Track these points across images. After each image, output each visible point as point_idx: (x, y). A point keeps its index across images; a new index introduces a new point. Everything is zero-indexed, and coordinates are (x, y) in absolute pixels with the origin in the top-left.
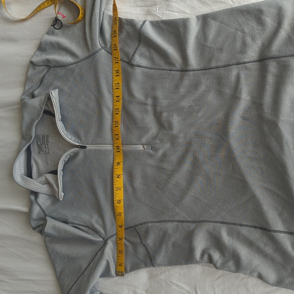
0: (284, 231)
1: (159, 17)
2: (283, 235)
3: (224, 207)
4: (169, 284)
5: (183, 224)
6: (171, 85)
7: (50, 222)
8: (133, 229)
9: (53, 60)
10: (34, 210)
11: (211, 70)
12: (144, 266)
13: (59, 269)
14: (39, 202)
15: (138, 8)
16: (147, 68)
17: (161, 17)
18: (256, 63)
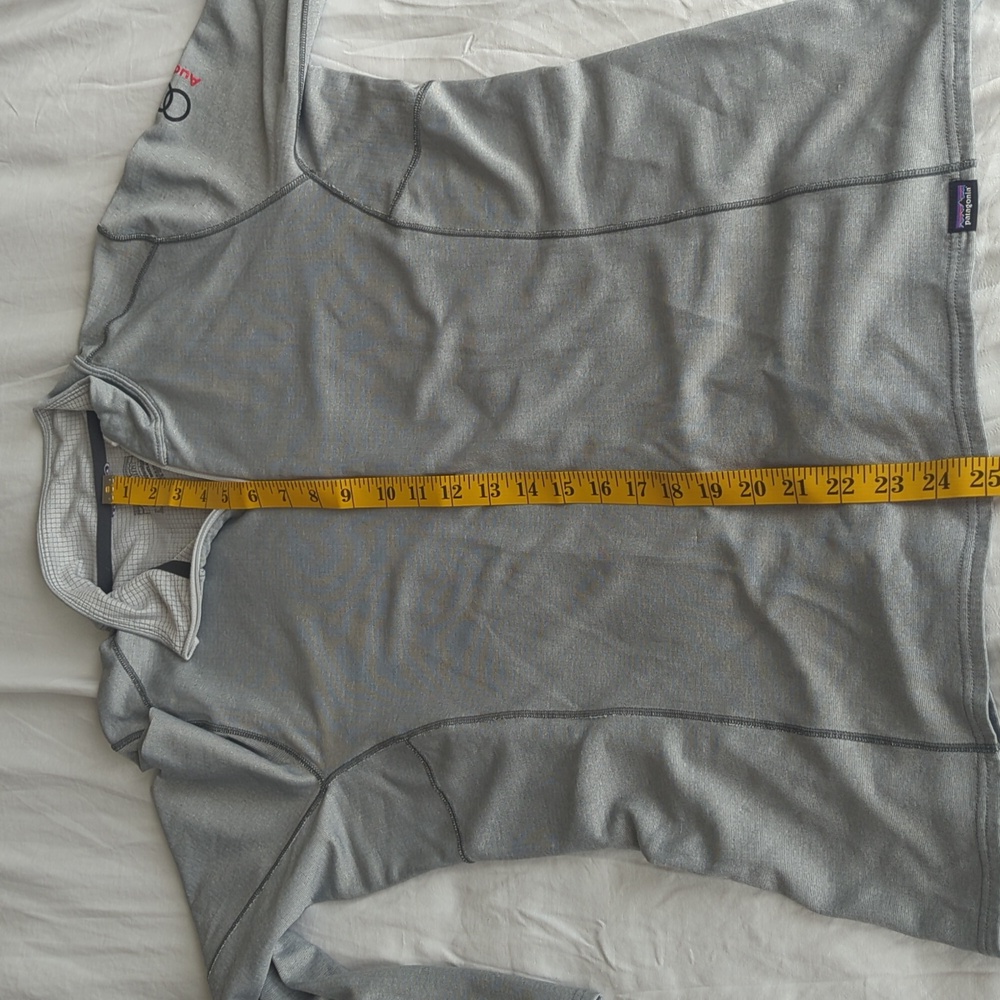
0: (852, 730)
1: (473, 69)
2: (849, 744)
3: (676, 664)
4: (519, 923)
5: (553, 721)
6: (510, 284)
7: (161, 724)
8: (402, 743)
9: (162, 221)
10: (115, 687)
11: (626, 235)
12: (439, 860)
13: (193, 880)
14: (130, 662)
15: (409, 41)
16: (441, 234)
17: (480, 69)
18: (759, 208)
